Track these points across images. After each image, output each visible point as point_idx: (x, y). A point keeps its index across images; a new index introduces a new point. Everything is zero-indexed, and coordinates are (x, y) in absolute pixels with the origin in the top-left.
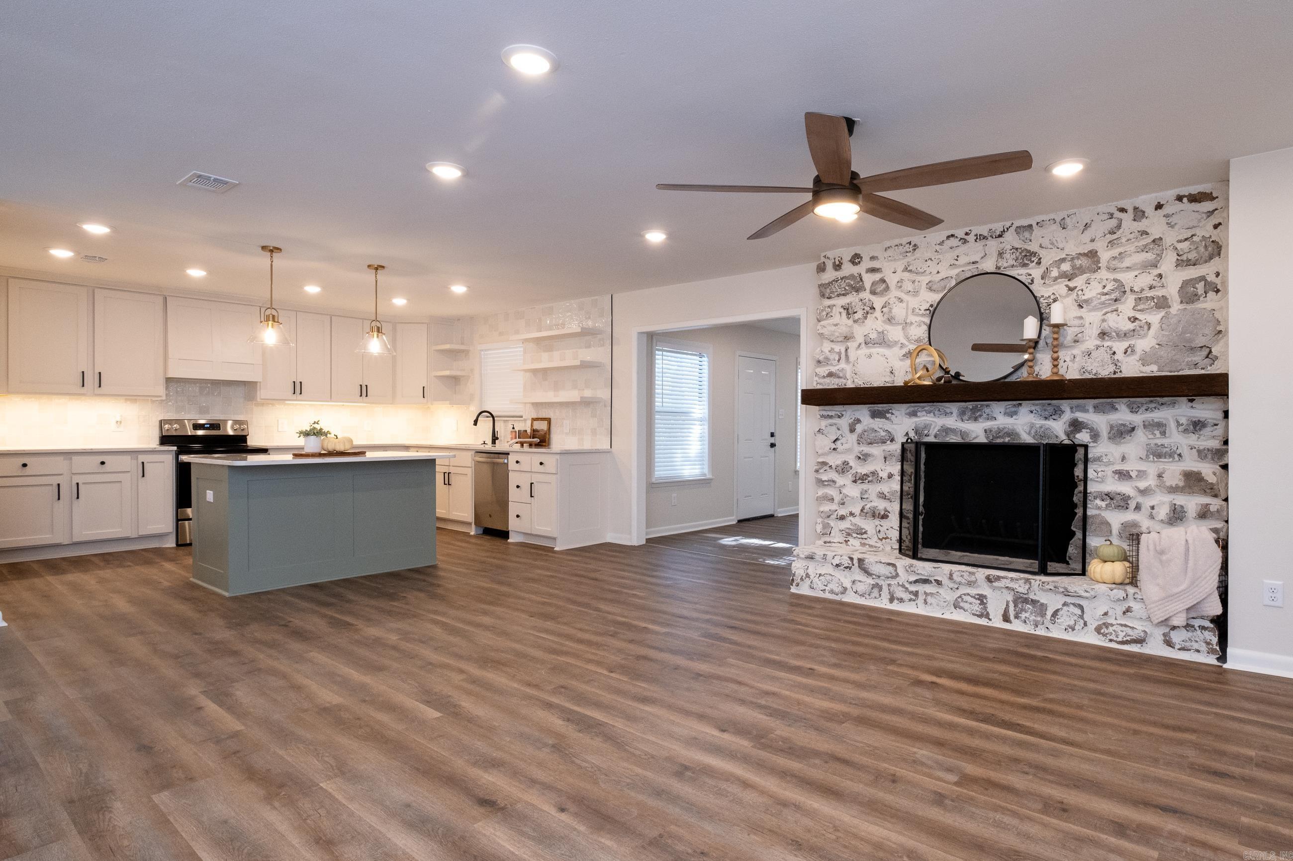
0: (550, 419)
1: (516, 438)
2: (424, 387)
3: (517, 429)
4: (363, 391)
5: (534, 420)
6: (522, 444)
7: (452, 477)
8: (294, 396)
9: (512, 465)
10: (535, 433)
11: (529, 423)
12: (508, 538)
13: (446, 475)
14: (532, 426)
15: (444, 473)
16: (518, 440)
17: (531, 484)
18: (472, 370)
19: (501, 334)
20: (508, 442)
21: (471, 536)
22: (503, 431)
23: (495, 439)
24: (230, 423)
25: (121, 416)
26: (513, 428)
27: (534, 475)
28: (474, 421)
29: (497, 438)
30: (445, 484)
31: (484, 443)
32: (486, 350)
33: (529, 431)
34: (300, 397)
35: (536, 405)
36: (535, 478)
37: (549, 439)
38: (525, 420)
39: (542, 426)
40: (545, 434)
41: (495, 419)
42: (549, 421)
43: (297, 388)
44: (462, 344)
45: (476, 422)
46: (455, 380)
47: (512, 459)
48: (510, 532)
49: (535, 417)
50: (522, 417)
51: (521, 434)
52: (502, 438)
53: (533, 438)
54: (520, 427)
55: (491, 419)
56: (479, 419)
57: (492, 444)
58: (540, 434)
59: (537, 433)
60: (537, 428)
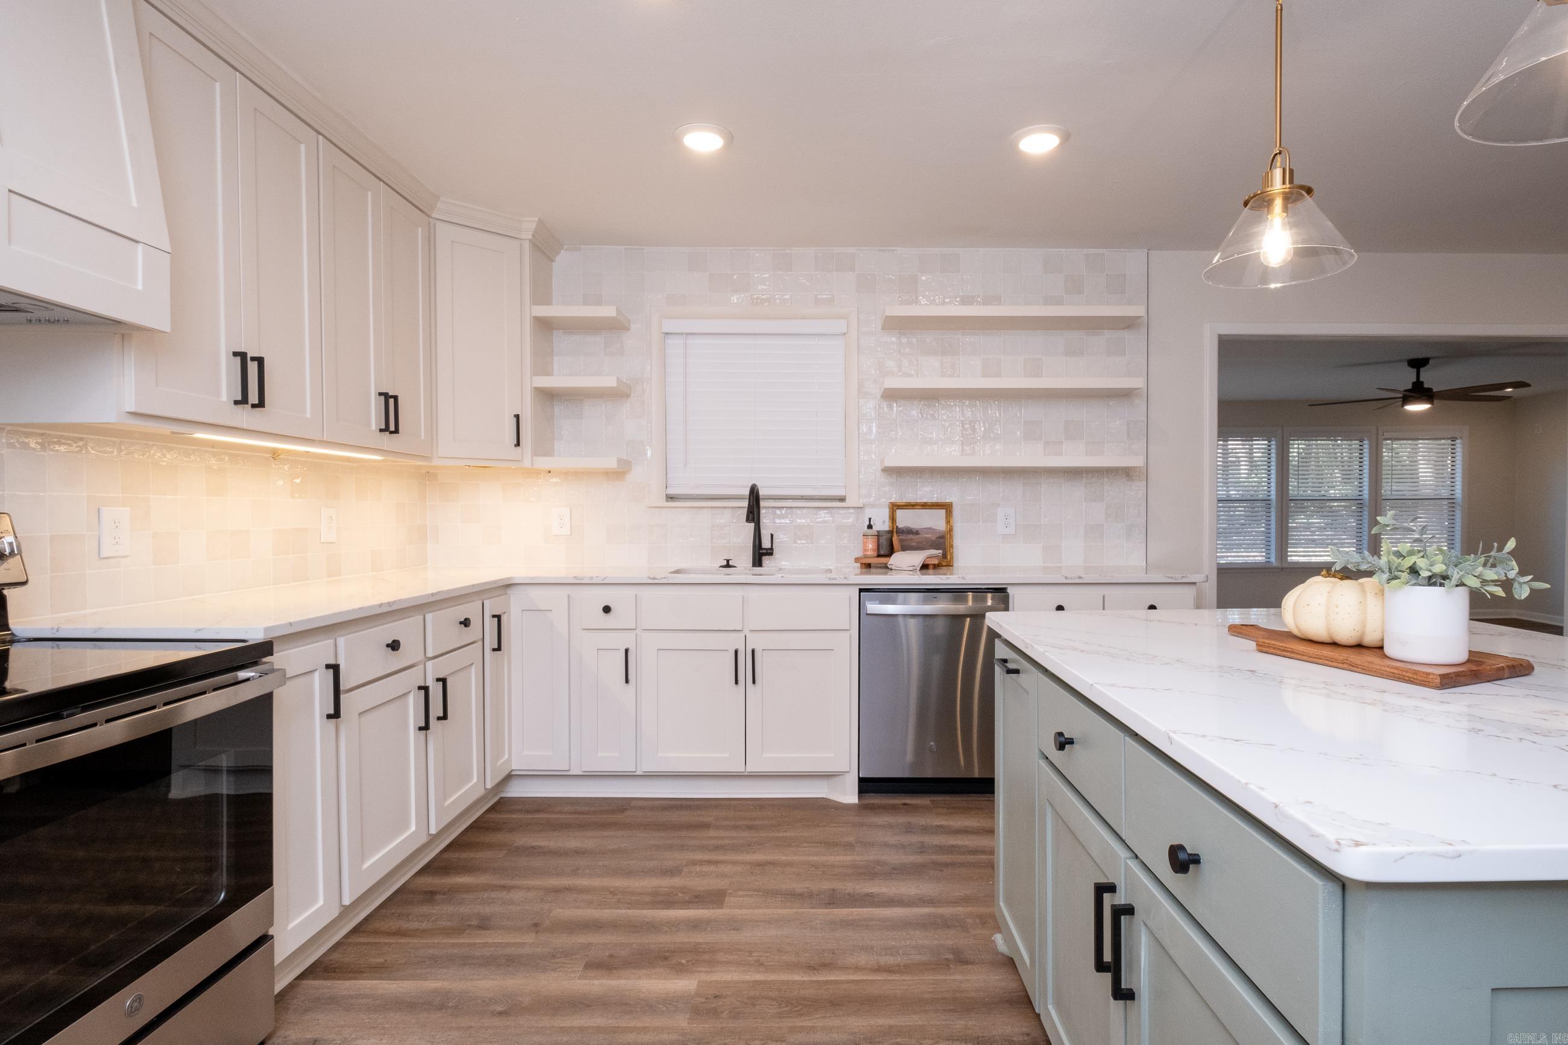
0: (950, 504)
2: (517, 416)
4: (391, 414)
5: (895, 507)
8: (238, 415)
10: (902, 537)
11: (882, 514)
14: (892, 519)
26: (870, 527)
29: (772, 552)
38: (858, 509)
39: (932, 521)
40: (940, 537)
42: (946, 509)
49: (895, 498)
58: (923, 538)
59: (911, 536)
60: (910, 526)
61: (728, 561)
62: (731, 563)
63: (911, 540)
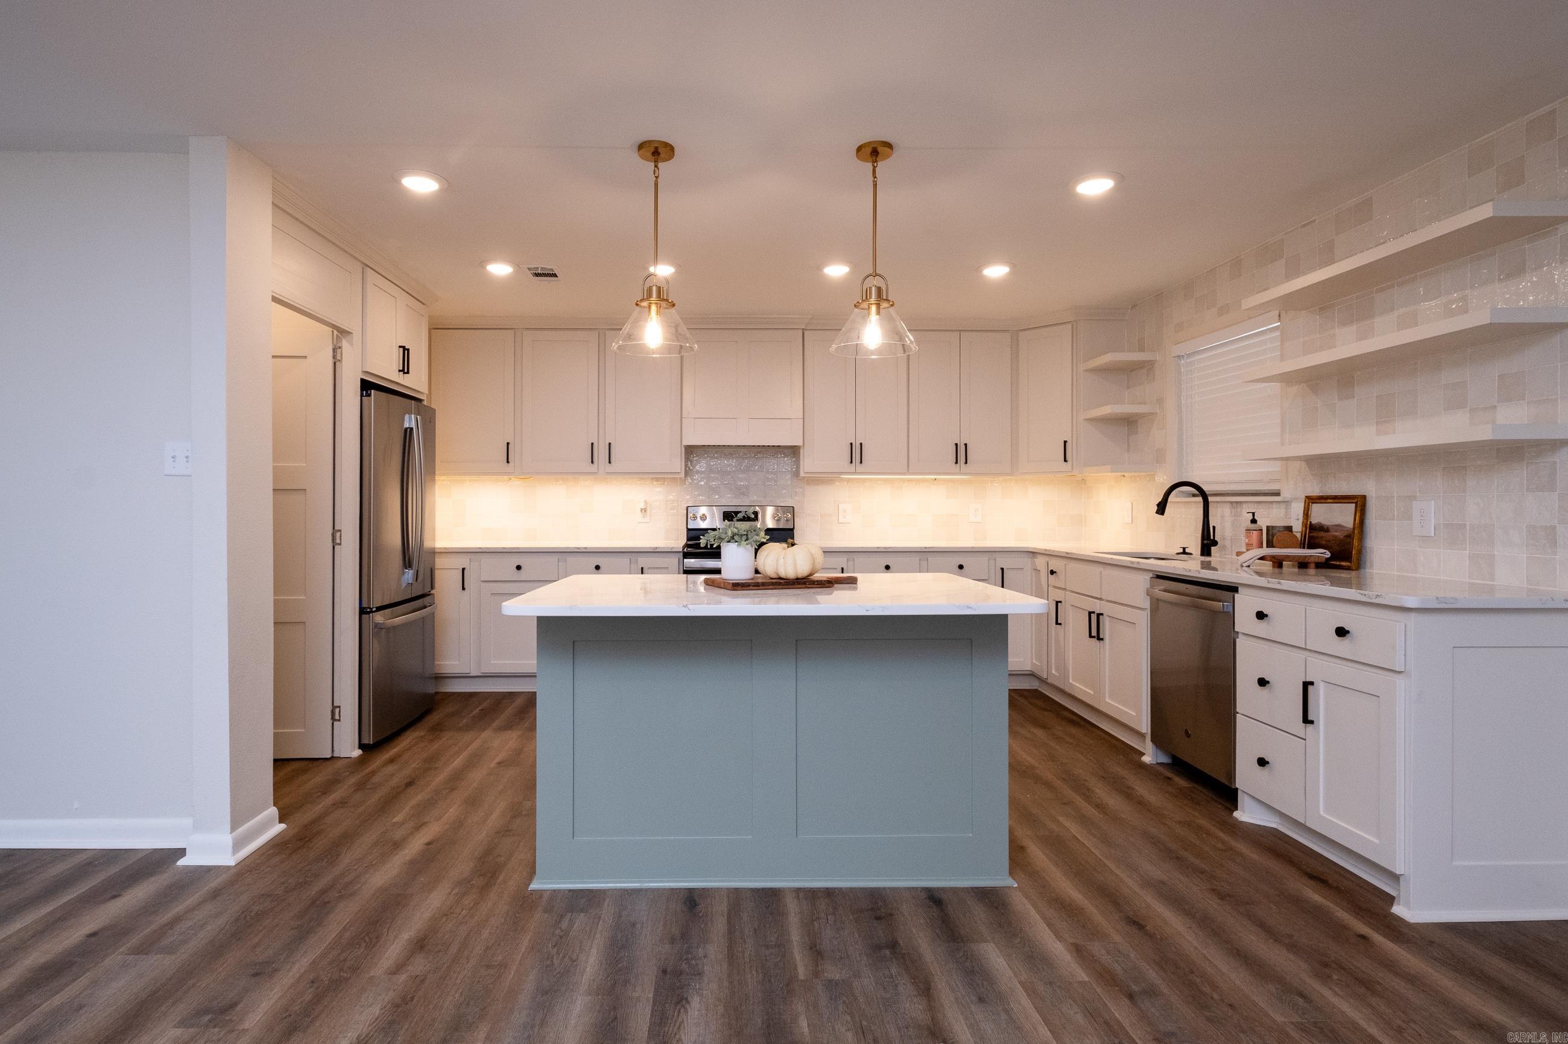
0: (1364, 497)
1: (1261, 546)
2: (1065, 442)
3: (1263, 523)
4: (961, 454)
5: (1311, 500)
6: (1278, 563)
7: (1106, 623)
8: (852, 468)
9: (1244, 620)
10: (1314, 535)
11: (1298, 508)
12: (1236, 809)
13: (1094, 617)
14: (1306, 514)
15: (1090, 613)
16: (1266, 551)
17: (1306, 685)
18: (1160, 401)
19: (1223, 310)
20: (1239, 554)
21: (1143, 766)
22: (1228, 525)
23: (1208, 543)
24: (770, 511)
25: (646, 502)
26: (1254, 521)
27: (1313, 659)
28: (1158, 505)
29: (1215, 543)
30: (1091, 636)
31: (1184, 553)
32: (1189, 355)
33: (1298, 527)
34: (860, 468)
35: (1320, 463)
36: (1318, 670)
37: (1360, 552)
38: (1287, 503)
39: (1342, 517)
40: (1348, 536)
41: (1210, 499)
42: (1360, 503)
43: (856, 454)
44: (1142, 349)
45: (1161, 508)
46: (1129, 422)
47: (1245, 605)
48: (1239, 793)
49: (1316, 492)
50: (1278, 494)
51: (1273, 536)
52: (1228, 543)
53: (1309, 548)
54: (1270, 517)
55: (1200, 499)
56: (1171, 498)
57: (1202, 554)
58: (1333, 536)
59: (1322, 534)
60: (1323, 523)
61: (1184, 549)
62: (1187, 550)
63: (1322, 537)
